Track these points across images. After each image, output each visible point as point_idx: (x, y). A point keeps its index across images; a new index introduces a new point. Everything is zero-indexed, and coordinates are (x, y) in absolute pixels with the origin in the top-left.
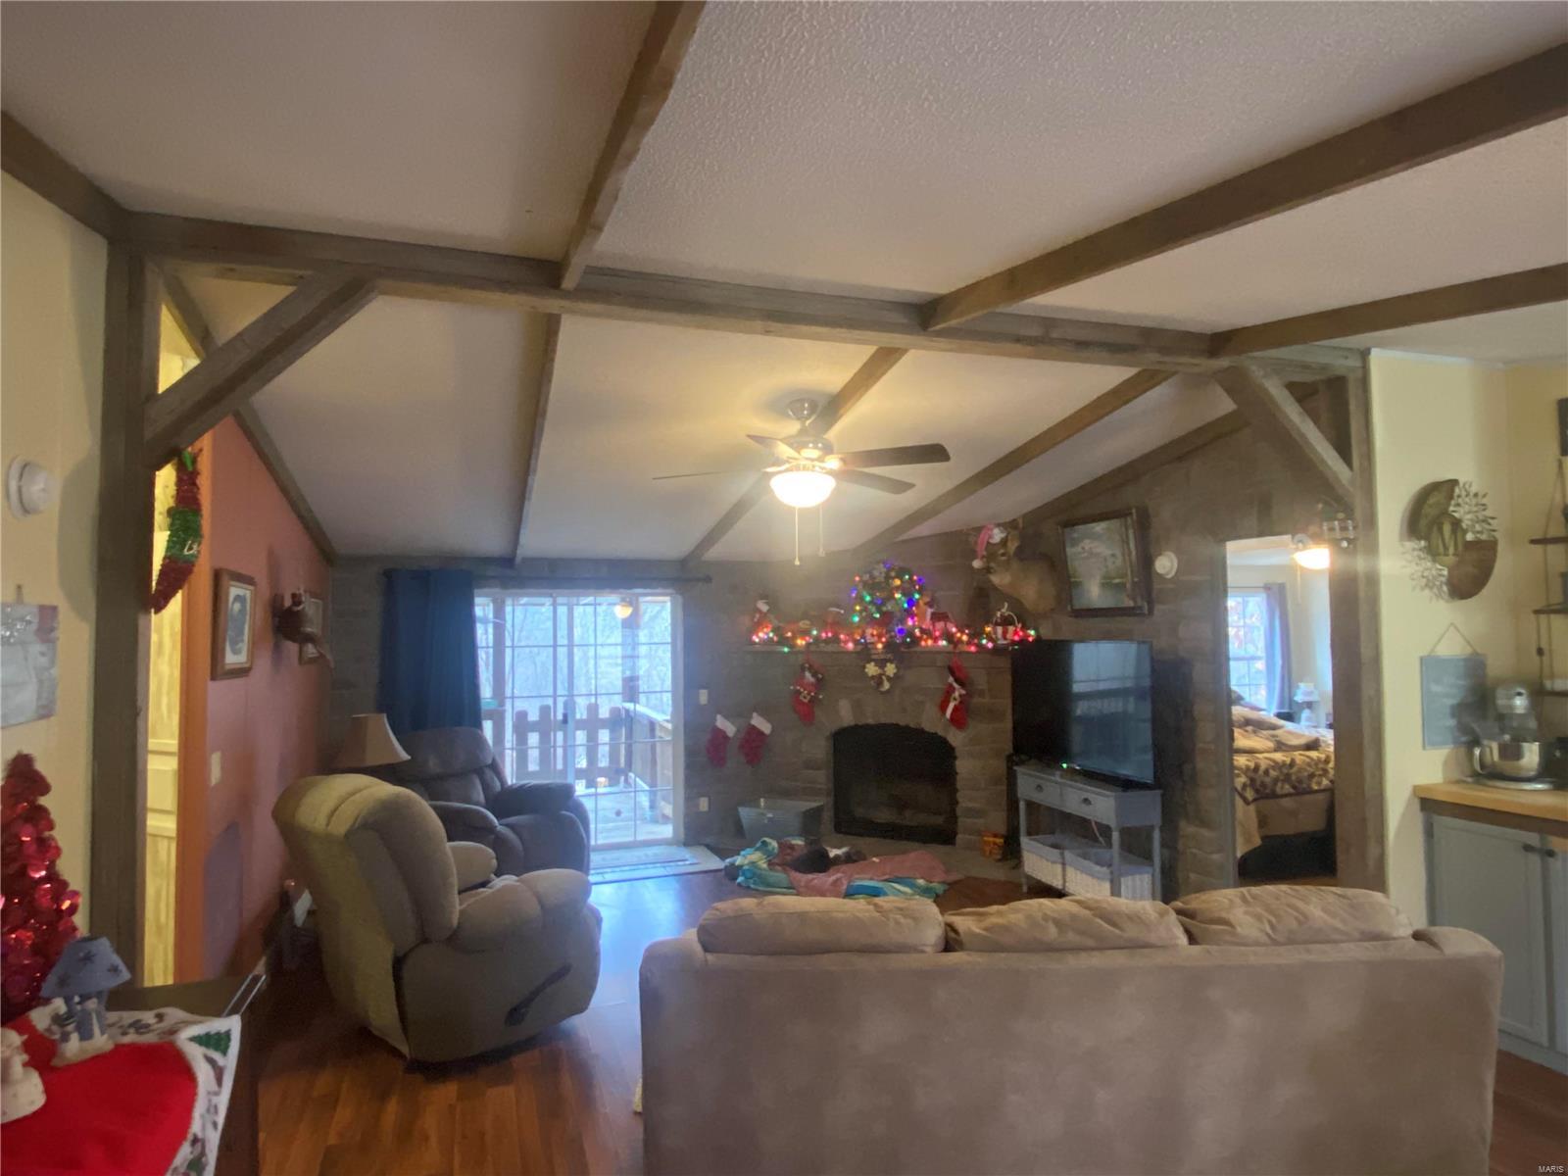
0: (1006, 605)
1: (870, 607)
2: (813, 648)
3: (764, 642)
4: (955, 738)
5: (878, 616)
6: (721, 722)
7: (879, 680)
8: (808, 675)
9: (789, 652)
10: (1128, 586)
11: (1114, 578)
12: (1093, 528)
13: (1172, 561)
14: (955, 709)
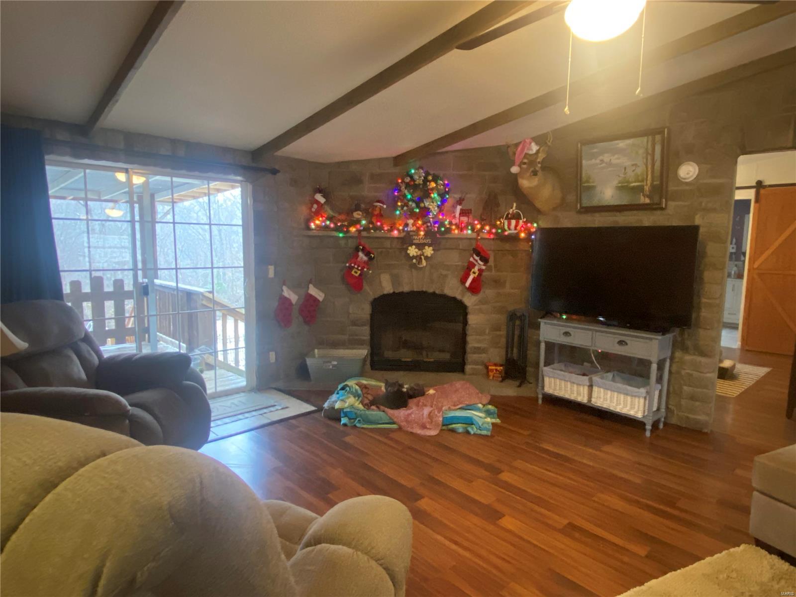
0: (515, 205)
1: (410, 203)
2: (364, 234)
3: (319, 227)
4: (469, 300)
5: (418, 210)
6: (287, 293)
7: (419, 258)
8: (361, 254)
9: (343, 237)
10: (647, 188)
11: (632, 182)
12: (618, 144)
13: (695, 169)
14: (474, 280)
